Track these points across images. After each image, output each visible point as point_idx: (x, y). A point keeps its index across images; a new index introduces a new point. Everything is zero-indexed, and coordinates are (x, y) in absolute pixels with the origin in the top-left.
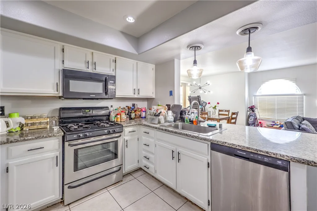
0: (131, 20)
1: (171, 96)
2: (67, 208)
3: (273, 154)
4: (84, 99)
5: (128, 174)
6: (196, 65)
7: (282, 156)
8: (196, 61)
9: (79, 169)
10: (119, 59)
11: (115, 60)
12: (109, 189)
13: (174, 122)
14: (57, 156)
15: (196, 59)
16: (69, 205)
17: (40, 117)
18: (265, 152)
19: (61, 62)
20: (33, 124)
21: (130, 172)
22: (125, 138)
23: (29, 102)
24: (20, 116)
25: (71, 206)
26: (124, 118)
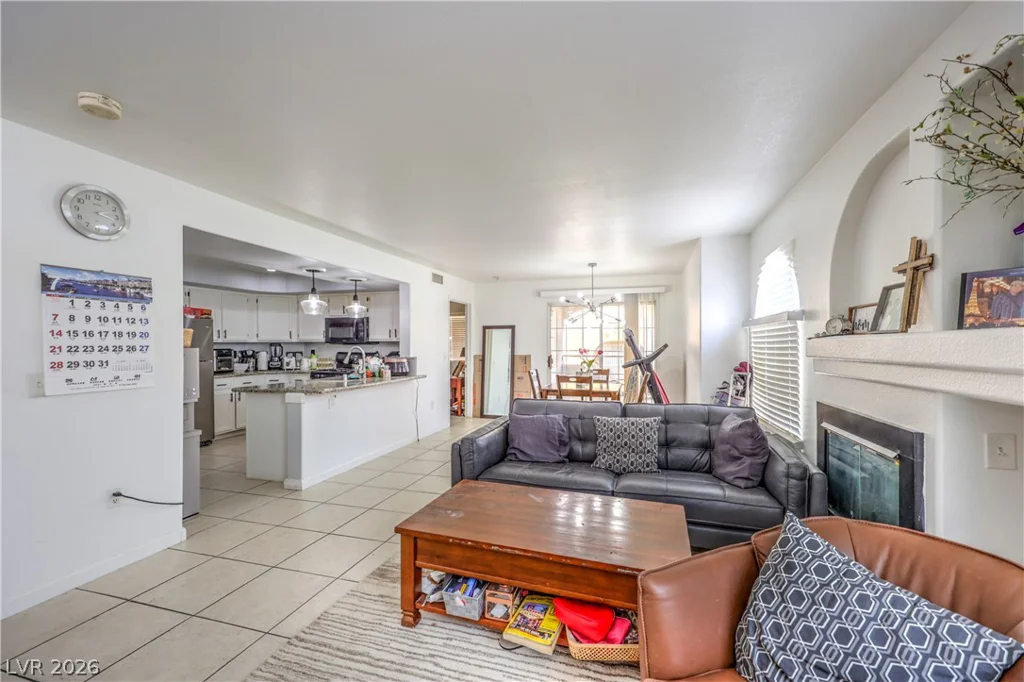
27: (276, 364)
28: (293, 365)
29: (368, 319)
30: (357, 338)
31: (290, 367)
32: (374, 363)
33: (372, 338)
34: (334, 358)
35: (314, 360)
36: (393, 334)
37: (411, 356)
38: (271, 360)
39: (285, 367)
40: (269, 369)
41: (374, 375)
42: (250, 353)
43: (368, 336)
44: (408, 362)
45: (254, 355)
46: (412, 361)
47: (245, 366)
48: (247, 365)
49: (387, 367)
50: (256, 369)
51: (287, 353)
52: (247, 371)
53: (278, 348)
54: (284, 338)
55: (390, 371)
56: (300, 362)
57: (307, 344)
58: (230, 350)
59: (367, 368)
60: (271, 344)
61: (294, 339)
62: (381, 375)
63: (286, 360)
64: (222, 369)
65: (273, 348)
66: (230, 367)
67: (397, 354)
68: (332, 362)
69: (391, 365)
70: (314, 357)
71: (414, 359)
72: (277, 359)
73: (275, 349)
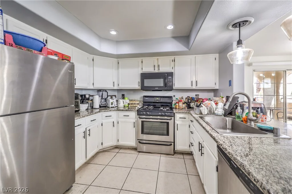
0: (170, 27)
1: (230, 86)
2: (138, 153)
3: (253, 179)
4: (153, 90)
5: (181, 153)
6: (241, 46)
7: (262, 187)
8: (241, 41)
9: (144, 133)
10: (177, 58)
11: (174, 60)
12: (162, 155)
13: (224, 116)
14: (134, 123)
15: (241, 39)
16: (140, 152)
17: (134, 100)
18: (247, 172)
19: (141, 69)
20: (132, 104)
21: (183, 152)
22: (177, 122)
23: (132, 92)
24: (128, 99)
25: (140, 153)
26: (181, 106)
27: (103, 104)
33: (176, 86)
36: (194, 84)
38: (101, 101)
39: (111, 106)
40: (100, 107)
42: (87, 96)
53: (105, 93)
60: (101, 90)
61: (116, 87)
68: (139, 102)
72: (104, 100)
73: (102, 94)
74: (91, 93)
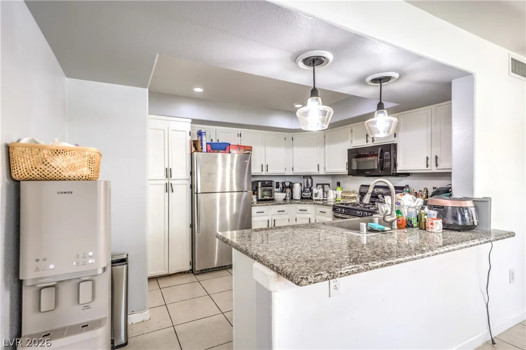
19: (351, 143)
27: (307, 194)
28: (320, 197)
29: (395, 145)
30: (382, 169)
31: (318, 198)
32: (409, 204)
33: (400, 168)
34: (358, 192)
35: (339, 192)
36: (432, 162)
37: (478, 195)
38: (304, 191)
39: (314, 198)
40: (302, 198)
41: (409, 225)
42: (287, 184)
43: (395, 165)
44: (475, 207)
45: (291, 187)
46: (482, 204)
47: (282, 196)
48: (285, 194)
49: (434, 213)
50: (292, 198)
51: (317, 185)
52: (285, 199)
53: (310, 180)
54: (313, 170)
55: (440, 222)
56: (327, 192)
57: (333, 176)
58: (271, 182)
59: (398, 212)
60: (305, 177)
61: (322, 172)
62: (422, 226)
63: (315, 191)
64: (265, 197)
65: (306, 180)
66: (271, 196)
67: (447, 191)
68: (356, 195)
69: (442, 211)
70: (339, 189)
71: (486, 201)
72: (308, 189)
73: (307, 181)
74: (291, 180)
